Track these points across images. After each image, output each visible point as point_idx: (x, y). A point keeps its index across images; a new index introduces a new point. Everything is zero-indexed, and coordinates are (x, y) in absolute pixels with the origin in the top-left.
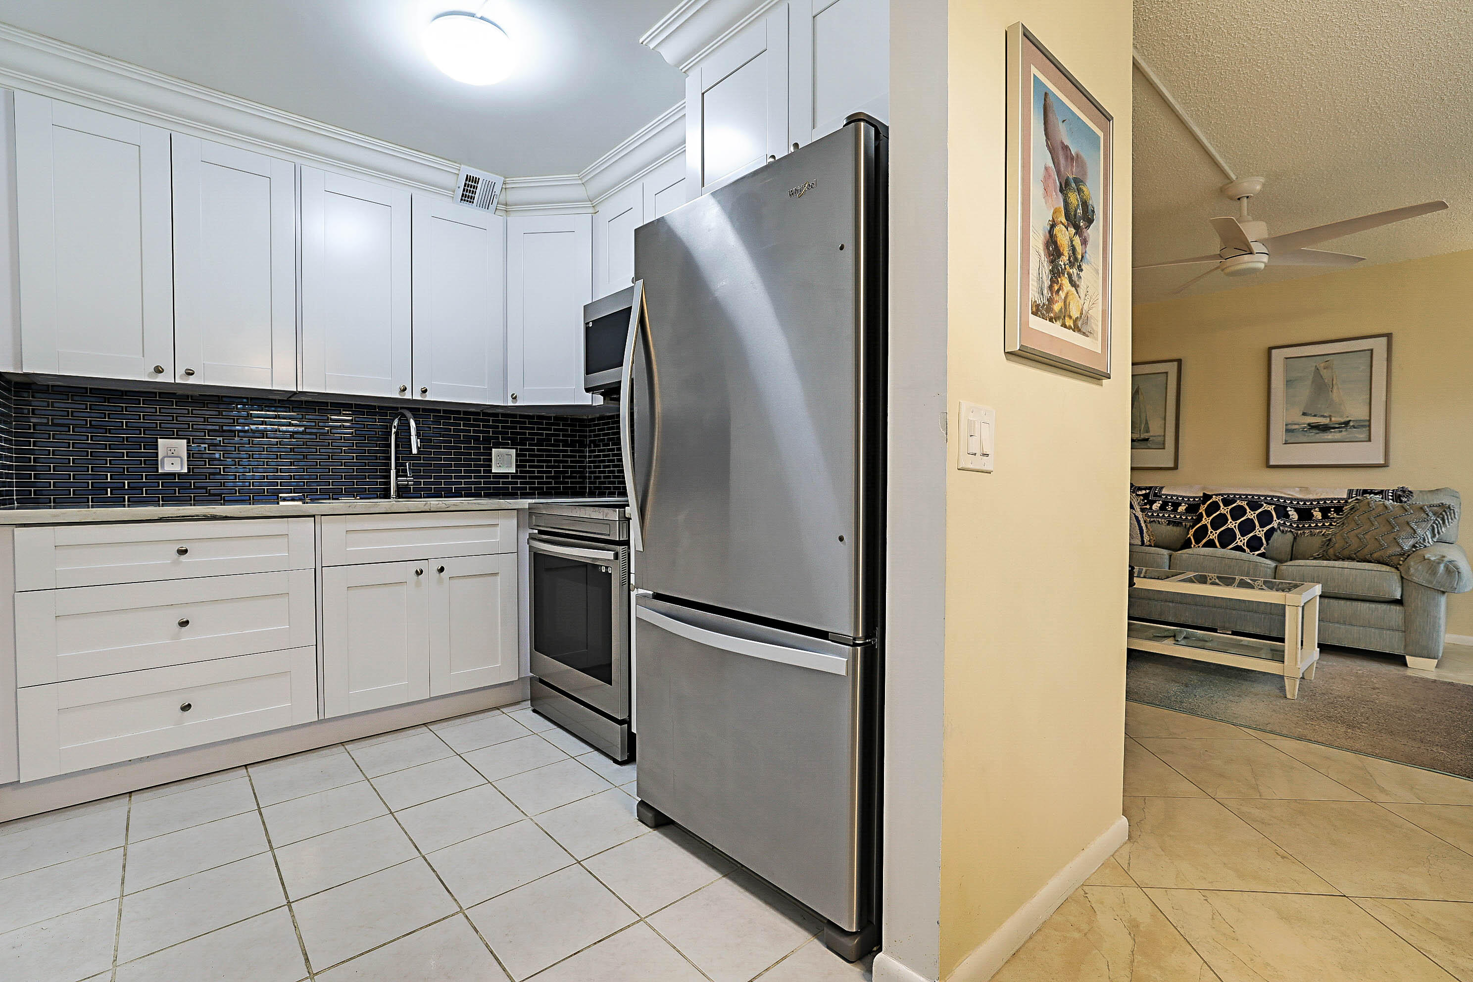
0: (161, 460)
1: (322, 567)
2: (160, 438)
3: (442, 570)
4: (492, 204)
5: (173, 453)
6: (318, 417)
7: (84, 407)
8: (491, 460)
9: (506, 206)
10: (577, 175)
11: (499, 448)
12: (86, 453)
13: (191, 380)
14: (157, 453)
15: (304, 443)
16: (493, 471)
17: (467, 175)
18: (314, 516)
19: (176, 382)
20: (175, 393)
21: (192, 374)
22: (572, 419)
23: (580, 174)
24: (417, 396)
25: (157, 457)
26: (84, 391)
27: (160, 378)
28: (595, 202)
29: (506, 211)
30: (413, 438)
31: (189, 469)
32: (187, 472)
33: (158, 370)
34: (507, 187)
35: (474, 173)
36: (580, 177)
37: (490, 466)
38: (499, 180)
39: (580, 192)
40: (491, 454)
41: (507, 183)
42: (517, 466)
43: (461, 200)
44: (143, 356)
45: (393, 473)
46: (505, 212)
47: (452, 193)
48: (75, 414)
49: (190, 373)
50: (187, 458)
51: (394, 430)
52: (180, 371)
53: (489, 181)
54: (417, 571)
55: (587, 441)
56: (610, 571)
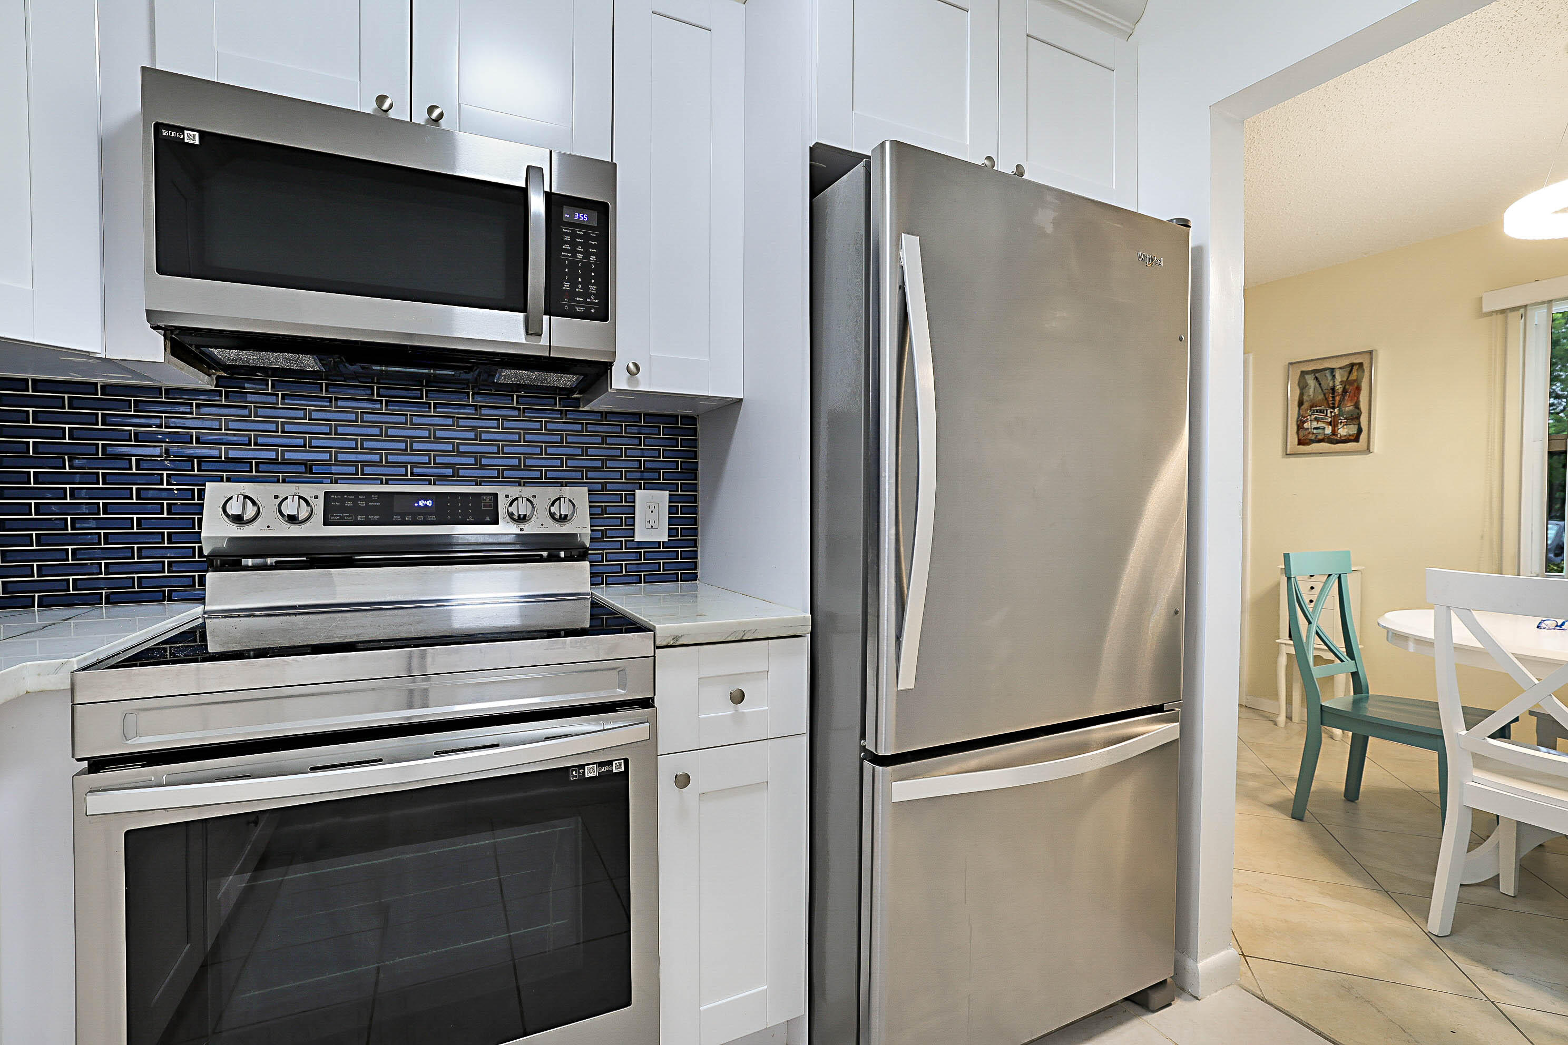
56: (617, 769)
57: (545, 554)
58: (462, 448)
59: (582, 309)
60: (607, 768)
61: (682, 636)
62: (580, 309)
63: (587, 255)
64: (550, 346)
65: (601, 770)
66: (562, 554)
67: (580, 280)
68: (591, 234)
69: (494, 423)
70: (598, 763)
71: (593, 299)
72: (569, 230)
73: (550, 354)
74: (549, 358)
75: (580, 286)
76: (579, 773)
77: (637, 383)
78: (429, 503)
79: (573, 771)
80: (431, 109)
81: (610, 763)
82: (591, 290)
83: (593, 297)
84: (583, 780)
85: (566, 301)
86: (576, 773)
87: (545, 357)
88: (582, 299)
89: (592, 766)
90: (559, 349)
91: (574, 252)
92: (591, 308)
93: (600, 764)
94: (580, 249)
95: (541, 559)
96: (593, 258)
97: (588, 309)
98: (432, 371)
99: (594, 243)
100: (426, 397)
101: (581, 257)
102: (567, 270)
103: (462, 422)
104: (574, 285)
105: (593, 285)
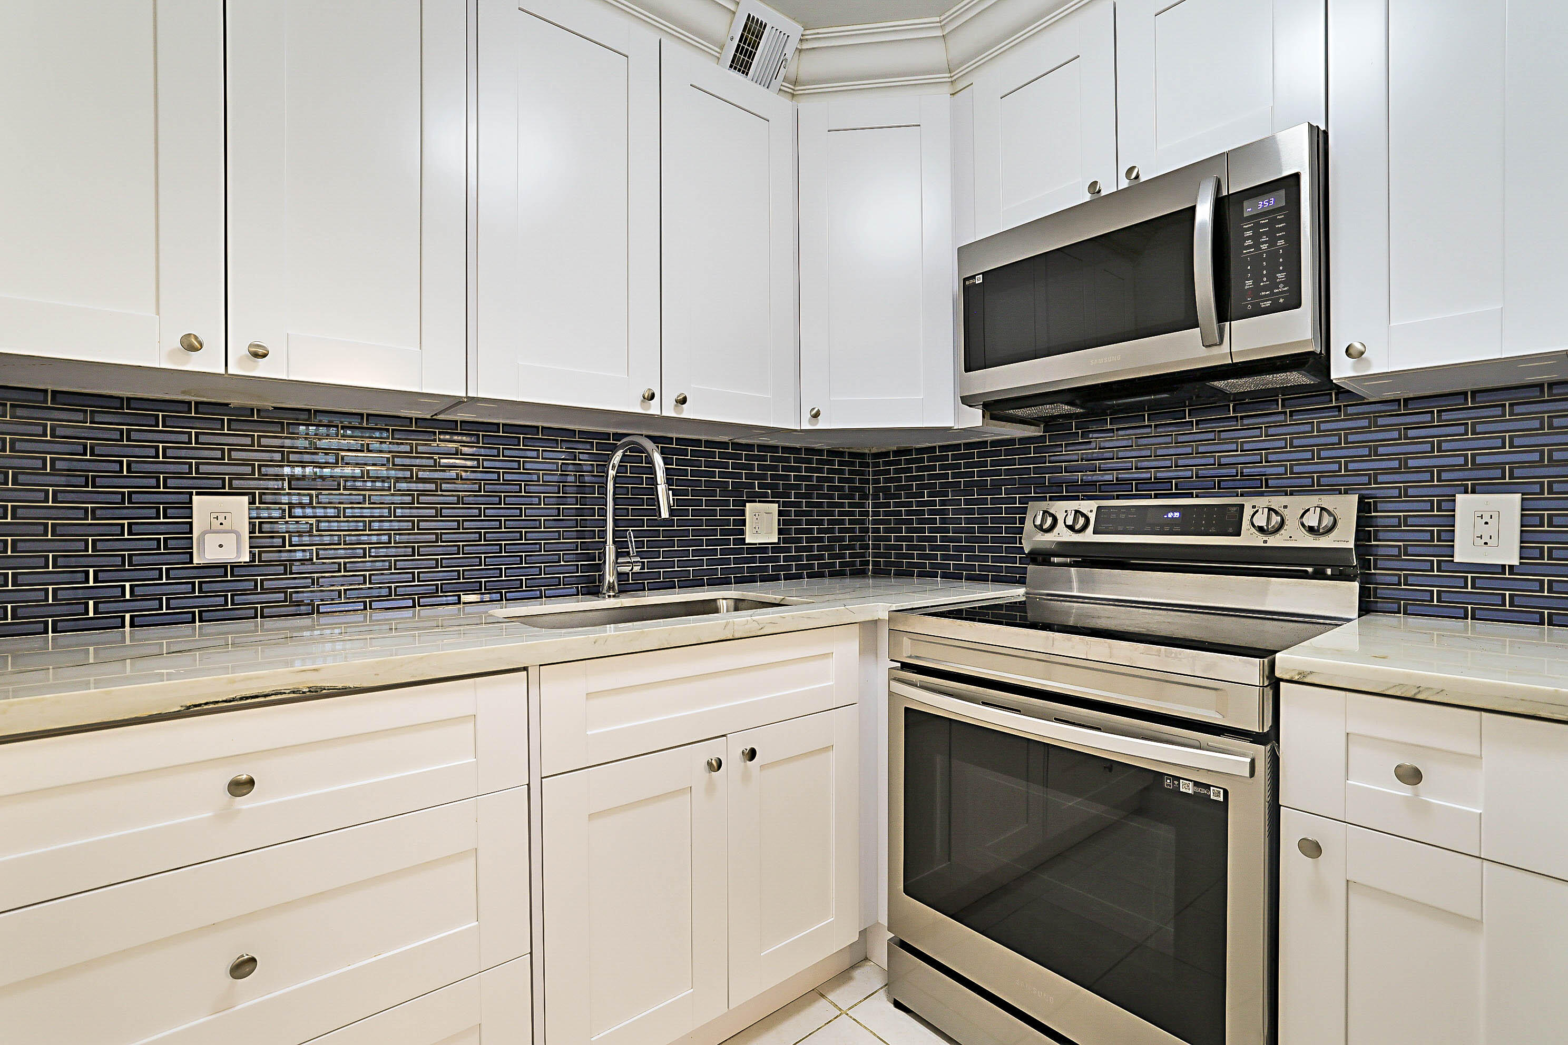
0: (198, 538)
1: (542, 778)
2: (198, 494)
3: (752, 754)
4: (775, 79)
5: (221, 524)
6: (483, 451)
7: (39, 430)
8: (743, 522)
9: (795, 85)
10: (938, 19)
11: (755, 501)
12: (42, 528)
13: (262, 370)
14: (191, 524)
15: (458, 500)
16: (747, 542)
17: (749, 15)
18: (525, 669)
19: (230, 372)
20: (227, 405)
21: (264, 356)
22: (851, 454)
23: (943, 17)
24: (669, 411)
25: (191, 532)
26: (40, 397)
27: (195, 363)
28: (957, 73)
29: (793, 95)
30: (662, 488)
31: (253, 555)
32: (248, 560)
33: (191, 345)
34: (803, 48)
35: (764, 13)
36: (943, 23)
37: (742, 532)
38: (795, 30)
39: (934, 54)
40: (743, 513)
41: (807, 40)
42: (780, 532)
43: (731, 66)
44: (158, 313)
45: (610, 549)
46: (791, 95)
47: (719, 50)
48: (18, 446)
49: (258, 354)
50: (250, 533)
51: (612, 473)
52: (238, 350)
53: (781, 32)
54: (709, 764)
55: (869, 487)
56: (1215, 796)
57: (1310, 570)
58: (1223, 461)
59: (1268, 304)
60: (1204, 791)
61: (1311, 673)
62: (1265, 304)
63: (1272, 242)
64: (1231, 352)
65: (1199, 790)
66: (1329, 571)
67: (1265, 272)
68: (1278, 217)
69: (1257, 432)
70: (1195, 782)
71: (1282, 288)
72: (1250, 224)
73: (1232, 361)
74: (1233, 364)
75: (1265, 279)
76: (1174, 784)
77: (1368, 363)
78: (1177, 515)
79: (1167, 779)
80: (1132, 169)
81: (1208, 787)
82: (1279, 279)
83: (1281, 286)
84: (1177, 791)
85: (1249, 301)
86: (1170, 782)
87: (1229, 364)
88: (1268, 293)
89: (1187, 782)
90: (1241, 353)
91: (1256, 245)
92: (1279, 299)
93: (1196, 784)
94: (1264, 239)
95: (1304, 575)
96: (1281, 243)
97: (1275, 301)
98: (1152, 397)
99: (1281, 225)
100: (1188, 416)
101: (1266, 247)
102: (1249, 268)
103: (1223, 435)
104: (1257, 279)
105: (1281, 272)
